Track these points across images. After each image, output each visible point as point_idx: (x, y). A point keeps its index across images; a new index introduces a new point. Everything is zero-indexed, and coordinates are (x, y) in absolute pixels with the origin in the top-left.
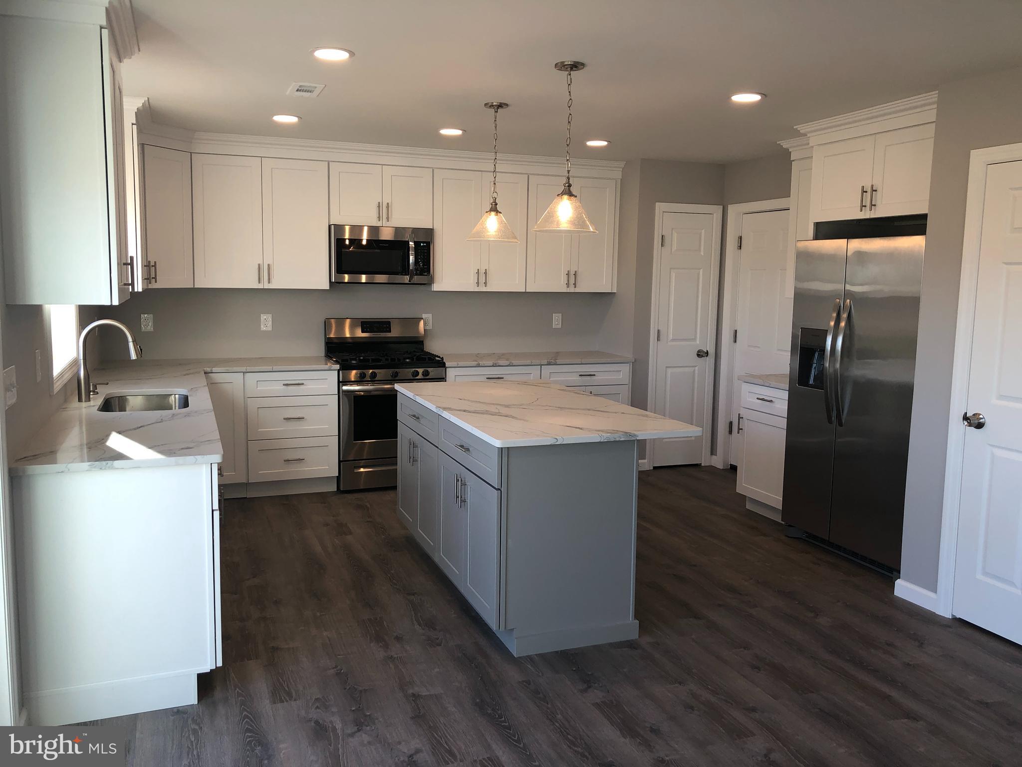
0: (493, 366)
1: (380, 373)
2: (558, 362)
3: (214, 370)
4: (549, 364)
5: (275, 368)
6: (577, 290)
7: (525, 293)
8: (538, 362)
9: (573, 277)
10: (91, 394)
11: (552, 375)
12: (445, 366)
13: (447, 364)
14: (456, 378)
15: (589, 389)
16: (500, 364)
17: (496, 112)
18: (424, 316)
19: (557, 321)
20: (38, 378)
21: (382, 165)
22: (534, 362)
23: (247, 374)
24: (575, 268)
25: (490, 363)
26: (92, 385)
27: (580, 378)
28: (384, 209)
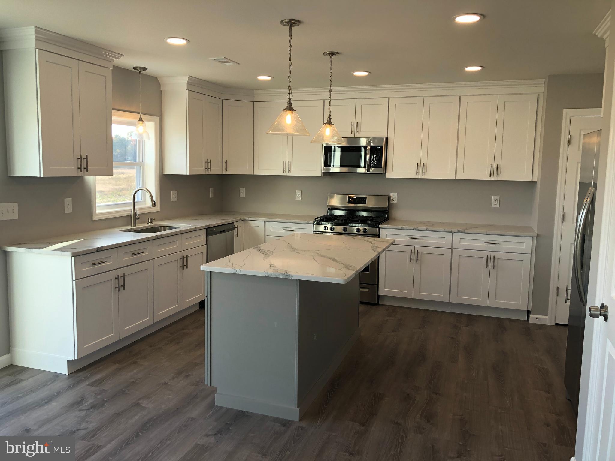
0: (413, 230)
1: (336, 228)
2: (467, 231)
3: (250, 219)
4: (459, 232)
5: (280, 220)
6: (499, 179)
7: (456, 181)
8: (450, 230)
9: (496, 169)
10: (148, 224)
11: (462, 240)
12: (378, 227)
13: (380, 226)
14: (387, 236)
15: (493, 254)
16: (419, 229)
17: (331, 58)
18: (392, 195)
19: (495, 202)
20: (66, 211)
21: (356, 99)
22: (446, 230)
23: (266, 222)
24: (497, 162)
25: (412, 228)
26: (148, 219)
27: (486, 245)
28: (355, 126)
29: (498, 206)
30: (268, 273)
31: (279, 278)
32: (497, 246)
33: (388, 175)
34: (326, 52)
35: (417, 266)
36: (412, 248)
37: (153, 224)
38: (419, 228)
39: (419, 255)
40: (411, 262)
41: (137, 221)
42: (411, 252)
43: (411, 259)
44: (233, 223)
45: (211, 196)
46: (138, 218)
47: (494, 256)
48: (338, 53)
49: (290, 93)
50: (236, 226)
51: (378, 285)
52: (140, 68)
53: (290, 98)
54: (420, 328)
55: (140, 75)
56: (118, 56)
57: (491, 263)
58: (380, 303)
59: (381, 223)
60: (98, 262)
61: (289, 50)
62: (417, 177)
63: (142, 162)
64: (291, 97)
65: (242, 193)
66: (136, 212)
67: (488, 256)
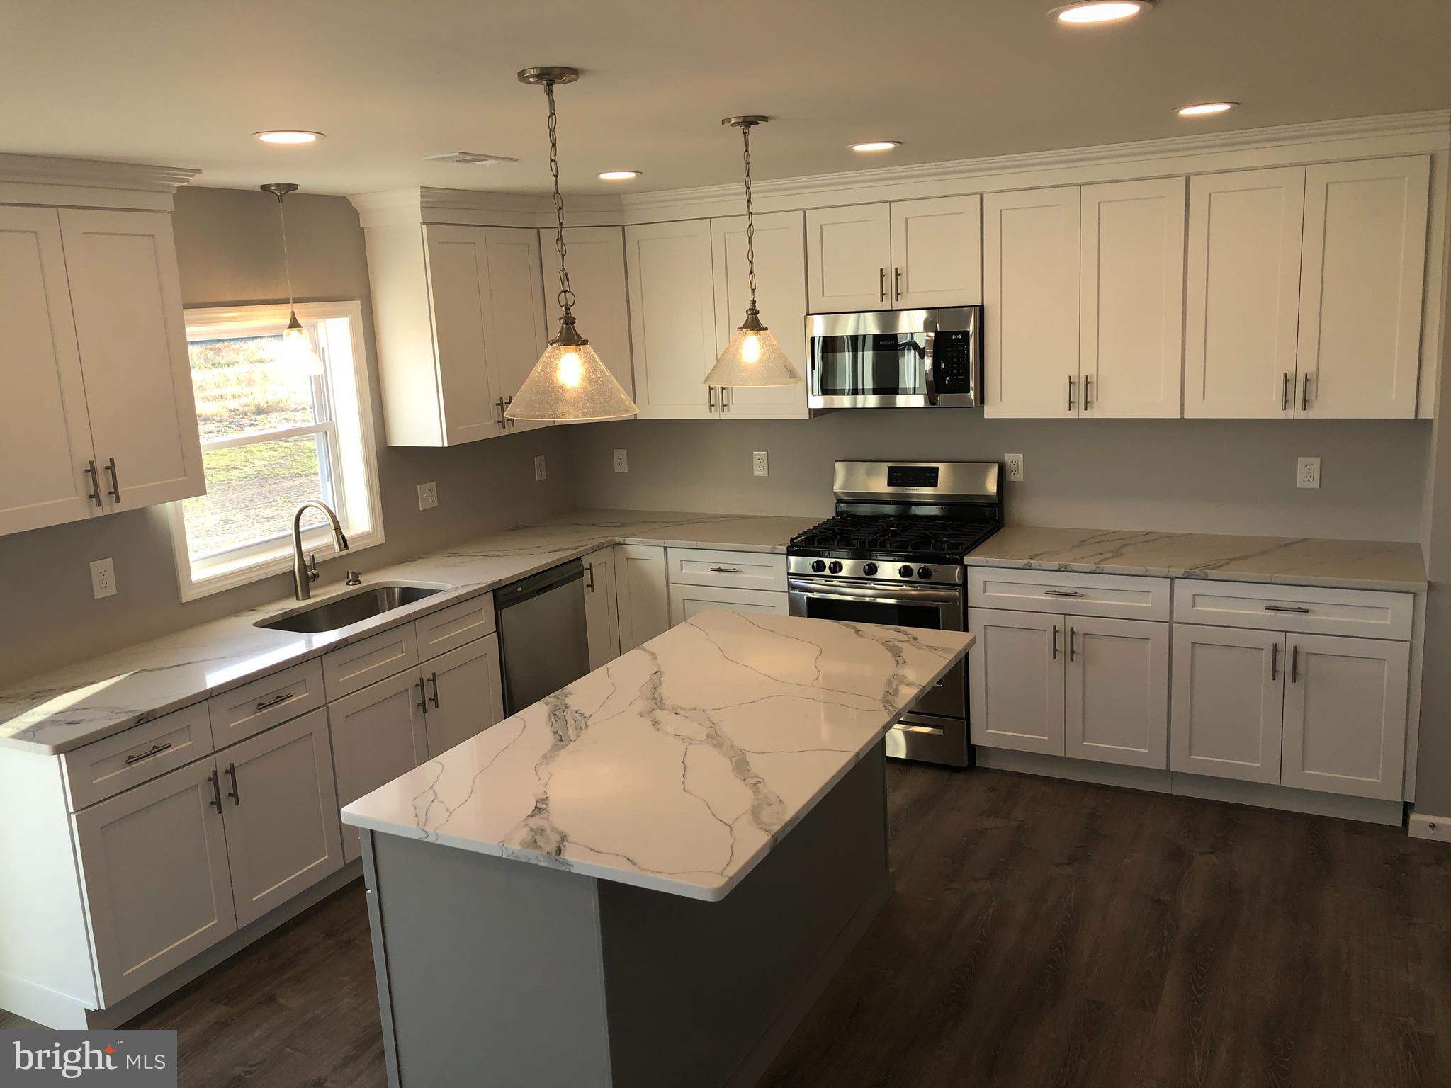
0: (1059, 570)
1: (848, 566)
2: (1210, 574)
3: (628, 540)
4: (1188, 577)
6: (1313, 414)
7: (1182, 426)
8: (1164, 571)
9: (1301, 386)
10: (348, 584)
11: (1198, 600)
12: (960, 562)
13: (967, 560)
14: (988, 587)
15: (1292, 640)
16: (1073, 568)
17: (745, 134)
18: (1008, 458)
19: (1307, 473)
20: (99, 594)
21: (890, 202)
22: (1153, 570)
23: (668, 549)
24: (1307, 366)
25: (1055, 565)
26: (348, 572)
27: (1271, 613)
28: (892, 280)
29: (1315, 484)
30: (506, 848)
31: (537, 865)
32: (1304, 616)
33: (990, 412)
34: (730, 119)
35: (1074, 669)
36: (1058, 621)
37: (359, 582)
38: (1075, 565)
39: (1078, 641)
40: (1055, 658)
41: (311, 584)
42: (1055, 631)
43: (1055, 650)
44: (579, 559)
45: (540, 475)
46: (315, 577)
47: (1295, 648)
48: (765, 119)
49: (565, 291)
50: (586, 565)
51: (968, 718)
52: (278, 185)
53: (566, 305)
54: (1071, 861)
55: (281, 204)
56: (186, 175)
57: (1286, 664)
58: (977, 765)
59: (968, 550)
60: (149, 748)
61: (552, 161)
62: (1071, 415)
63: (331, 420)
64: (570, 303)
65: (621, 461)
66: (307, 560)
67: (1275, 646)
